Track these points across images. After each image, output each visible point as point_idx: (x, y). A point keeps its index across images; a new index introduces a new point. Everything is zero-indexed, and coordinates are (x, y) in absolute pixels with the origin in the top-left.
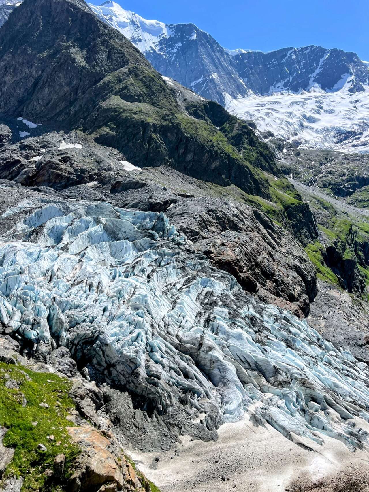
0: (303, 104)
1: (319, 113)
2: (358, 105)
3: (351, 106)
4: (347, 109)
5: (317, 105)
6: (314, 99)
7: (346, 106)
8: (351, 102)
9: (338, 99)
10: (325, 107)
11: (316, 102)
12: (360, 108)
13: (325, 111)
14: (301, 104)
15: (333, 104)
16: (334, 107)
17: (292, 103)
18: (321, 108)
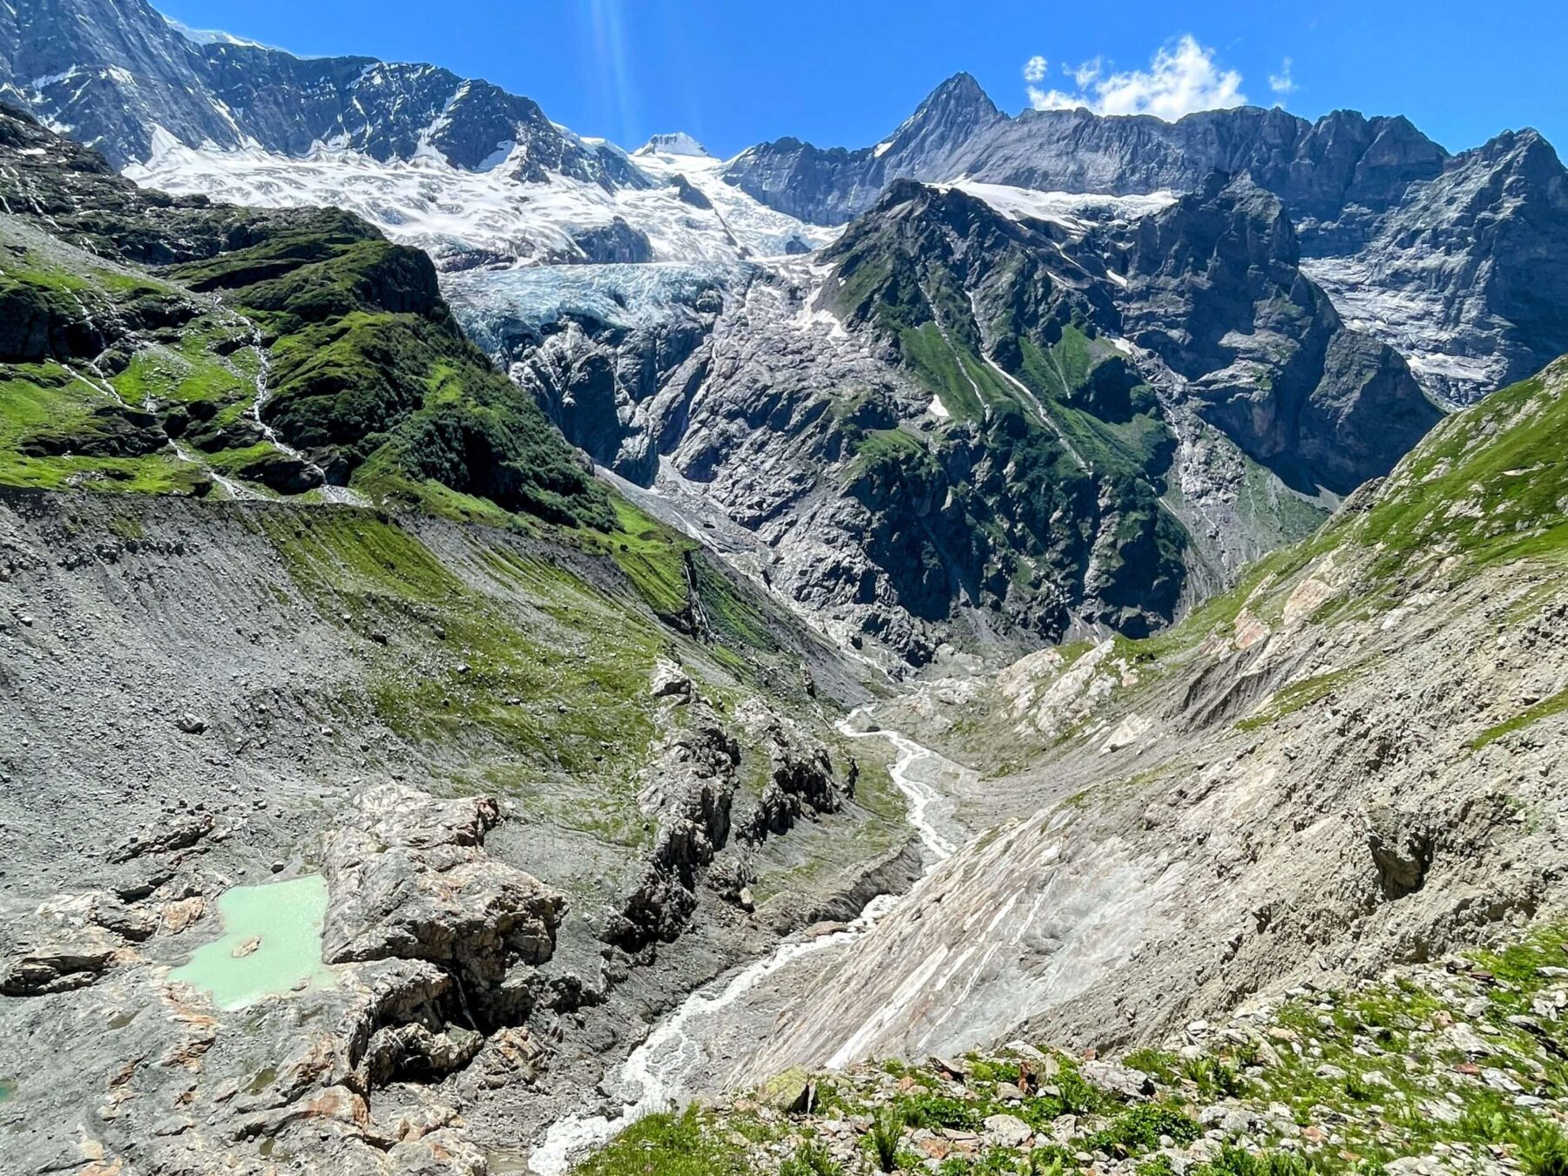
0: (384, 184)
1: (421, 207)
2: (524, 207)
3: (508, 207)
4: (495, 209)
5: (424, 191)
6: (417, 179)
7: (493, 203)
8: (509, 199)
9: (481, 188)
10: (443, 199)
11: (422, 185)
12: (528, 215)
13: (440, 206)
14: (379, 183)
15: (465, 195)
16: (465, 201)
17: (357, 178)
18: (433, 200)
